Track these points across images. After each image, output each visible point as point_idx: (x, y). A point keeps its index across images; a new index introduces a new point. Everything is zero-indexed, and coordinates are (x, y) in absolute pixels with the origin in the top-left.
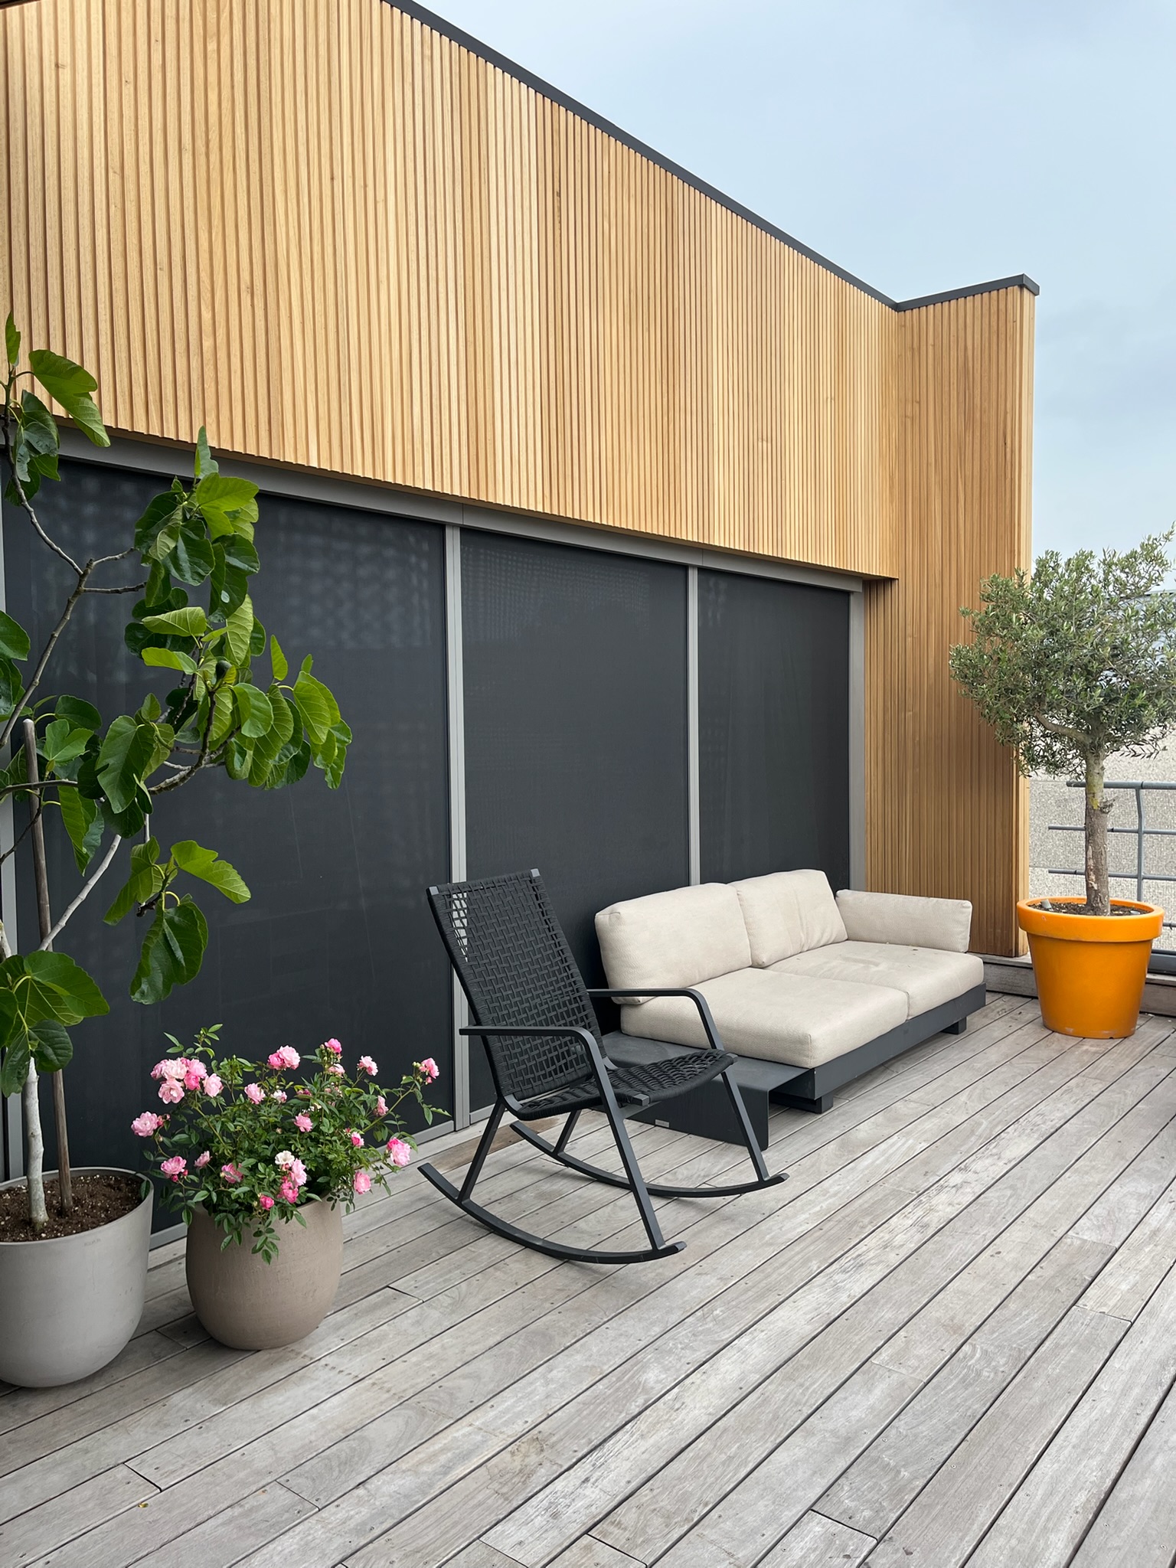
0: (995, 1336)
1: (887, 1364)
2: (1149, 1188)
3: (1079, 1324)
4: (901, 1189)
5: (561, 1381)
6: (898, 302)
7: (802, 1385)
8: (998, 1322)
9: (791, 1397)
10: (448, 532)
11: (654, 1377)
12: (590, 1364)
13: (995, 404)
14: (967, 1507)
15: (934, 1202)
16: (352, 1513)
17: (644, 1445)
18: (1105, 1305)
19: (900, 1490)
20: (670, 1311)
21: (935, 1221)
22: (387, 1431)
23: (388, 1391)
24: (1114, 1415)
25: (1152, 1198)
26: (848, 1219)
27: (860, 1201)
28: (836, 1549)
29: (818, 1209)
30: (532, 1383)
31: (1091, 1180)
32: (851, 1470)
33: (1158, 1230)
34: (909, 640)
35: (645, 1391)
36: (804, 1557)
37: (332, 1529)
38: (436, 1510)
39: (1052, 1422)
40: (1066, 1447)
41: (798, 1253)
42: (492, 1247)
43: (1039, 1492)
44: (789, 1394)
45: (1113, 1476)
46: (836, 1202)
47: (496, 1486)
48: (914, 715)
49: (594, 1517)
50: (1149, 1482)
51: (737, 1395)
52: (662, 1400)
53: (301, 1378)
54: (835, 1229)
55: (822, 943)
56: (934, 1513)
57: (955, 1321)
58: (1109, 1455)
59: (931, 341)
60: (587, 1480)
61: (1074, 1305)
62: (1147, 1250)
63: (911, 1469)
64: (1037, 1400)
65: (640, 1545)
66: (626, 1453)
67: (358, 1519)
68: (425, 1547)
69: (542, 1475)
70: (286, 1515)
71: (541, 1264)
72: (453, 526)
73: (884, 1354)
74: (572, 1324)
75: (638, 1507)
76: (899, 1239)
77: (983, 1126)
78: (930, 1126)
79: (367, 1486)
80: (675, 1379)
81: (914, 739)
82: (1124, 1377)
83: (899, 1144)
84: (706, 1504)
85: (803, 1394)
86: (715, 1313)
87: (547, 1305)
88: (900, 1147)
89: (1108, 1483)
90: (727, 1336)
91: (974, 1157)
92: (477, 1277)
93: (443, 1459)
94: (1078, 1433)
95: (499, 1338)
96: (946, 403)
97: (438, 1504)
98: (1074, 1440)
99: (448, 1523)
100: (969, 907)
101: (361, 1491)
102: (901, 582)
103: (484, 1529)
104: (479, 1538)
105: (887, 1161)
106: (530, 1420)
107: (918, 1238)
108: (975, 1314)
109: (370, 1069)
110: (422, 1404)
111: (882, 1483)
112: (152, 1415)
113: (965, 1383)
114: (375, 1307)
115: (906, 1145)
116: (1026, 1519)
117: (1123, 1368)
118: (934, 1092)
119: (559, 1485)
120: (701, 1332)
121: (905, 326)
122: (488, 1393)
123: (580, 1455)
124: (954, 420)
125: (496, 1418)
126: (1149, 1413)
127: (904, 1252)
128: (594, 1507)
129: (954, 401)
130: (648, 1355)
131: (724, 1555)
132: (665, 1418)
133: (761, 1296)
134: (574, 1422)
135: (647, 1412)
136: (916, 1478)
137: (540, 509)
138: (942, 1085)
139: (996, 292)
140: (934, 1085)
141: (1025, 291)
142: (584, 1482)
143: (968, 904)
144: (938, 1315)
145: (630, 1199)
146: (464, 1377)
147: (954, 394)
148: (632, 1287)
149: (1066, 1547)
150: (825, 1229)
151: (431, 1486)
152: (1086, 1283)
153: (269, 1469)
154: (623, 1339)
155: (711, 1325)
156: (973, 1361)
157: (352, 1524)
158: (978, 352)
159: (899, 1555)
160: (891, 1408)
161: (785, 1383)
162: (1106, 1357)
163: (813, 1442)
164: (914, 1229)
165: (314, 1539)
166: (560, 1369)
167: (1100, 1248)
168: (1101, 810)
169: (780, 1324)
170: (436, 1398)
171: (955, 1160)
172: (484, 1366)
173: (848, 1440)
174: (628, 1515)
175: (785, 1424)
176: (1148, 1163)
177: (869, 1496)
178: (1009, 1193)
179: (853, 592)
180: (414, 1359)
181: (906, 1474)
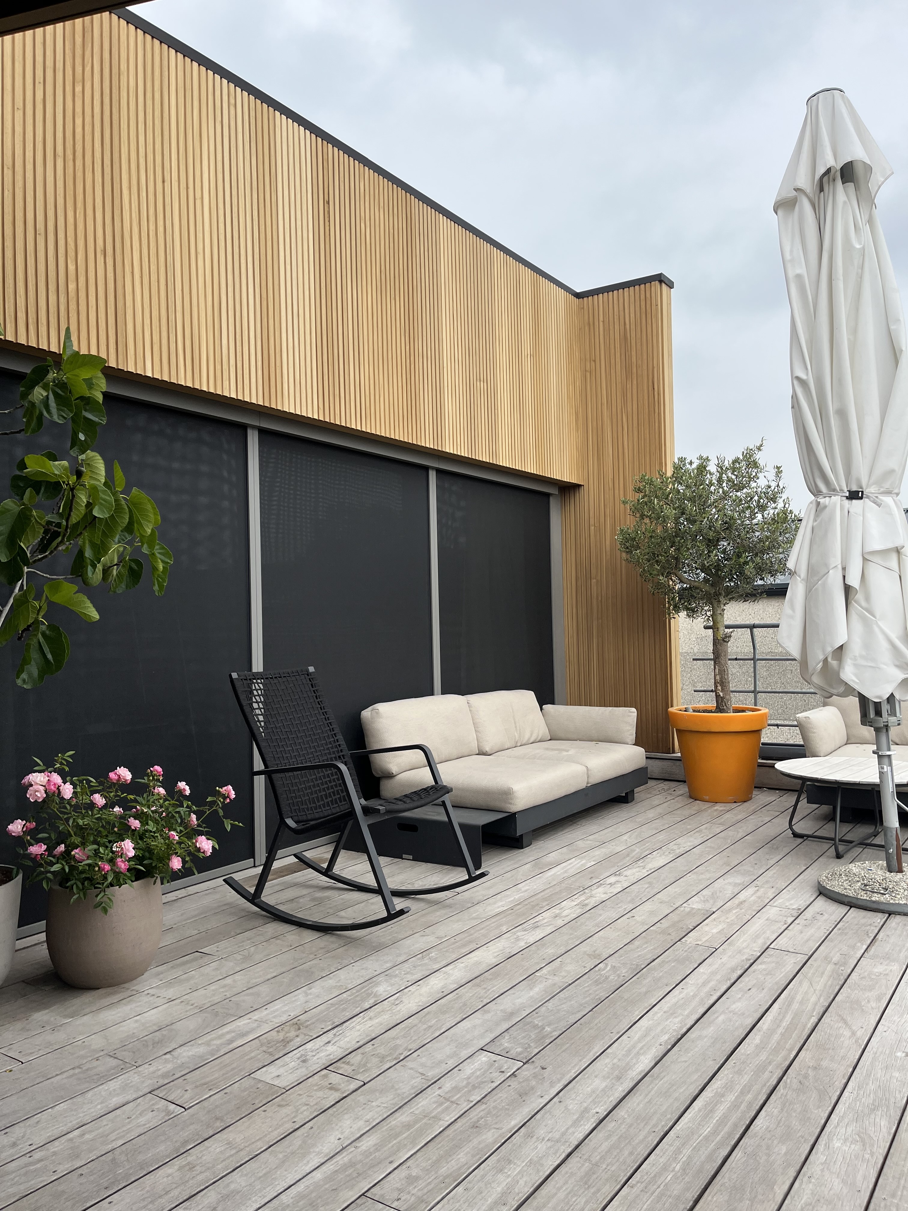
0: (622, 958)
1: (546, 975)
2: (743, 880)
3: (681, 951)
4: (572, 886)
5: (317, 994)
6: (578, 292)
7: (485, 989)
8: (625, 952)
9: (476, 995)
10: (250, 432)
11: (383, 989)
12: (338, 984)
13: (645, 361)
14: (587, 1044)
15: (593, 892)
16: (160, 1067)
17: (370, 1023)
18: (700, 940)
19: (544, 1037)
20: (399, 955)
21: (592, 902)
22: (192, 1024)
23: (192, 1005)
24: (694, 996)
25: (744, 885)
26: (532, 903)
27: (543, 894)
28: (495, 1068)
29: (512, 899)
30: (296, 996)
31: (705, 877)
32: (512, 1028)
33: (744, 901)
34: (592, 528)
35: (376, 995)
36: (473, 1073)
37: (145, 1076)
38: (221, 1063)
39: (653, 1000)
40: (659, 1013)
41: (494, 922)
42: (275, 928)
43: (637, 1035)
44: (476, 993)
45: (688, 1026)
46: (526, 895)
47: (264, 1048)
48: (597, 581)
49: (331, 1060)
50: (712, 1028)
51: (441, 995)
52: (387, 1000)
53: (129, 1002)
54: (522, 909)
55: (531, 741)
56: (564, 1048)
57: (596, 952)
58: (688, 1016)
59: (601, 319)
60: (329, 1042)
61: (679, 941)
62: (734, 912)
63: (552, 1027)
64: (644, 990)
65: (361, 1073)
66: (358, 1027)
67: (165, 1070)
68: (211, 1081)
69: (298, 1041)
70: (113, 1071)
71: (309, 936)
72: (253, 427)
73: (544, 971)
74: (329, 965)
75: (363, 1054)
76: (565, 913)
77: (636, 852)
78: (598, 853)
79: (172, 1053)
80: (397, 990)
81: (597, 599)
82: (705, 977)
83: (576, 863)
84: (410, 1050)
85: (486, 993)
86: (431, 955)
87: (312, 956)
88: (575, 865)
89: (685, 1030)
90: (437, 967)
91: (627, 868)
92: (263, 944)
93: (228, 1037)
94: (669, 1005)
95: (275, 974)
96: (613, 361)
97: (222, 1060)
98: (665, 1009)
99: (229, 1069)
100: (634, 712)
101: (168, 1056)
102: (586, 487)
103: (254, 1071)
104: (249, 1075)
105: (566, 872)
106: (292, 1014)
107: (579, 911)
108: (610, 948)
109: (184, 790)
110: (216, 1010)
111: (531, 1034)
112: (19, 1025)
113: (597, 982)
114: (187, 962)
115: (580, 864)
116: (625, 1049)
117: (706, 972)
118: (606, 834)
119: (309, 1046)
120: (420, 965)
121: (583, 308)
122: (265, 1002)
123: (325, 1030)
124: (618, 373)
125: (268, 1014)
126: (719, 994)
127: (567, 920)
128: (332, 1055)
129: (618, 360)
130: (381, 978)
131: (418, 1075)
132: (388, 1009)
133: (464, 946)
134: (324, 1014)
135: (376, 1007)
136: (555, 1031)
137: (316, 417)
138: (612, 831)
139: (643, 285)
140: (606, 831)
141: (663, 285)
142: (327, 1043)
143: (634, 710)
144: (585, 949)
145: (379, 898)
146: (247, 995)
147: (618, 355)
148: (374, 944)
149: (650, 1062)
150: (515, 909)
151: (218, 1051)
152: (690, 930)
153: (102, 1049)
154: (363, 971)
155: (427, 961)
156: (605, 972)
157: (160, 1073)
158: (633, 327)
159: (537, 1070)
160: (544, 997)
161: (473, 988)
162: (695, 967)
163: (488, 1016)
164: (578, 907)
165: (132, 1082)
166: (317, 988)
167: (702, 912)
168: (723, 640)
169: (475, 959)
170: (226, 1007)
171: (613, 870)
172: (264, 989)
173: (512, 1014)
174: (355, 1058)
175: (470, 1008)
176: (746, 867)
177: (522, 1041)
178: (647, 886)
179: (552, 494)
180: (213, 988)
181: (549, 1029)
